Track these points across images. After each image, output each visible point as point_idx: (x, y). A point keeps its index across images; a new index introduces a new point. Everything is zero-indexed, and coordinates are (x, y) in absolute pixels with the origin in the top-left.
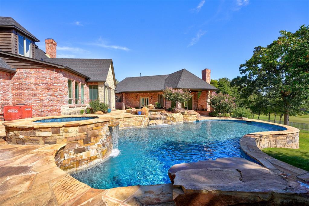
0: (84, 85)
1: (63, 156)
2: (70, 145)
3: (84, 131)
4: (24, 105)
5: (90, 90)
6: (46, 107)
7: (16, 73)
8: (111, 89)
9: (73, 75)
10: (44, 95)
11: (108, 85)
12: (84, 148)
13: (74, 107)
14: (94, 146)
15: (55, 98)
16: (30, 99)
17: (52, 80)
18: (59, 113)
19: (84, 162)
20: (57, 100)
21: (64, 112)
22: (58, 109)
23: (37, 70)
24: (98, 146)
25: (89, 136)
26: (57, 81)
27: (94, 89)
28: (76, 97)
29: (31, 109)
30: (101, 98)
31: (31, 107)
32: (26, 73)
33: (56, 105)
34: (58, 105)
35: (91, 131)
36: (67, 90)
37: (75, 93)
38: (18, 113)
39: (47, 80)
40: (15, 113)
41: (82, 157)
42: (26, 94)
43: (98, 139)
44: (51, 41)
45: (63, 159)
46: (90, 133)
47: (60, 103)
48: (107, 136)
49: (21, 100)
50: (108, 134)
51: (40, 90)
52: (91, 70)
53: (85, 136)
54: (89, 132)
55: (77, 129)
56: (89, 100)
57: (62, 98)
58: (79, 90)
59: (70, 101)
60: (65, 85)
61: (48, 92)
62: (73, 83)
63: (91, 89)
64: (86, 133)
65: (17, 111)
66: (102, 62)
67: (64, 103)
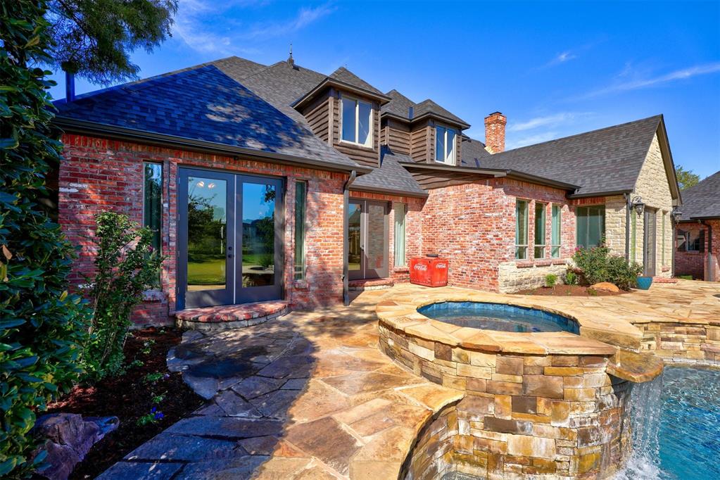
0: (562, 207)
1: (456, 424)
2: (475, 400)
3: (512, 370)
4: (437, 256)
5: (578, 220)
6: (470, 263)
7: (429, 198)
8: (656, 210)
9: (531, 188)
10: (468, 238)
11: (643, 201)
12: (512, 423)
13: (532, 267)
14: (546, 428)
15: (488, 244)
16: (446, 245)
17: (482, 206)
18: (494, 279)
19: (511, 465)
20: (491, 250)
21: (504, 278)
22: (491, 270)
23: (459, 186)
24: (563, 432)
25: (528, 392)
26: (493, 207)
27: (593, 217)
28: (538, 241)
29: (447, 265)
30: (614, 244)
31: (447, 262)
32: (442, 196)
33: (489, 262)
34: (493, 260)
35: (536, 378)
36: (514, 225)
37: (533, 232)
38: (427, 271)
39: (474, 205)
40: (423, 271)
41: (504, 447)
42: (441, 236)
43: (561, 408)
44: (495, 117)
45: (453, 432)
46: (535, 382)
47: (496, 256)
48: (601, 405)
49: (433, 246)
50: (608, 400)
51: (461, 228)
52: (585, 164)
53: (516, 388)
54: (529, 378)
55: (493, 360)
56: (574, 246)
57: (501, 245)
58: (547, 222)
59: (520, 254)
60: (509, 215)
61: (474, 231)
62: (531, 207)
63: (581, 218)
64: (519, 379)
65: (425, 269)
66: (624, 133)
67: (506, 256)
